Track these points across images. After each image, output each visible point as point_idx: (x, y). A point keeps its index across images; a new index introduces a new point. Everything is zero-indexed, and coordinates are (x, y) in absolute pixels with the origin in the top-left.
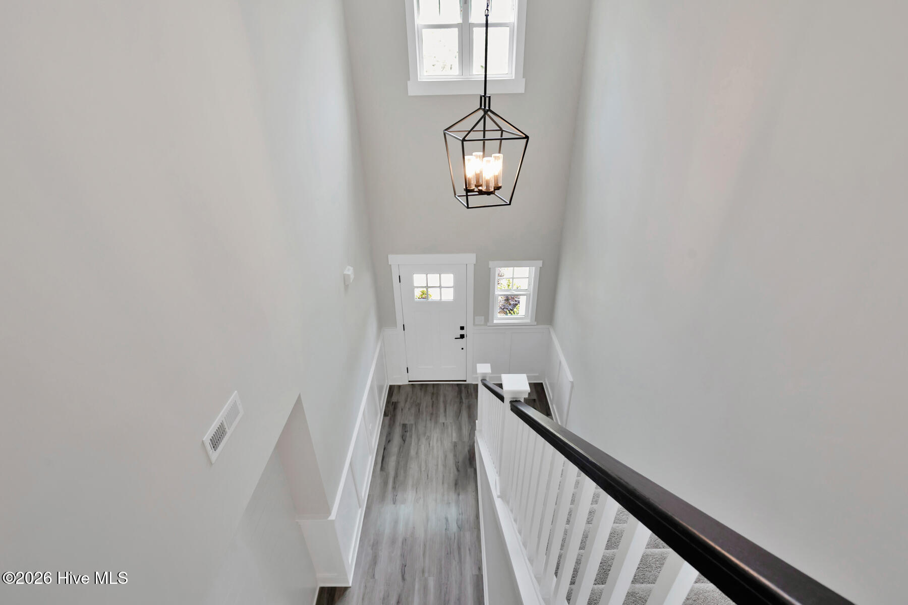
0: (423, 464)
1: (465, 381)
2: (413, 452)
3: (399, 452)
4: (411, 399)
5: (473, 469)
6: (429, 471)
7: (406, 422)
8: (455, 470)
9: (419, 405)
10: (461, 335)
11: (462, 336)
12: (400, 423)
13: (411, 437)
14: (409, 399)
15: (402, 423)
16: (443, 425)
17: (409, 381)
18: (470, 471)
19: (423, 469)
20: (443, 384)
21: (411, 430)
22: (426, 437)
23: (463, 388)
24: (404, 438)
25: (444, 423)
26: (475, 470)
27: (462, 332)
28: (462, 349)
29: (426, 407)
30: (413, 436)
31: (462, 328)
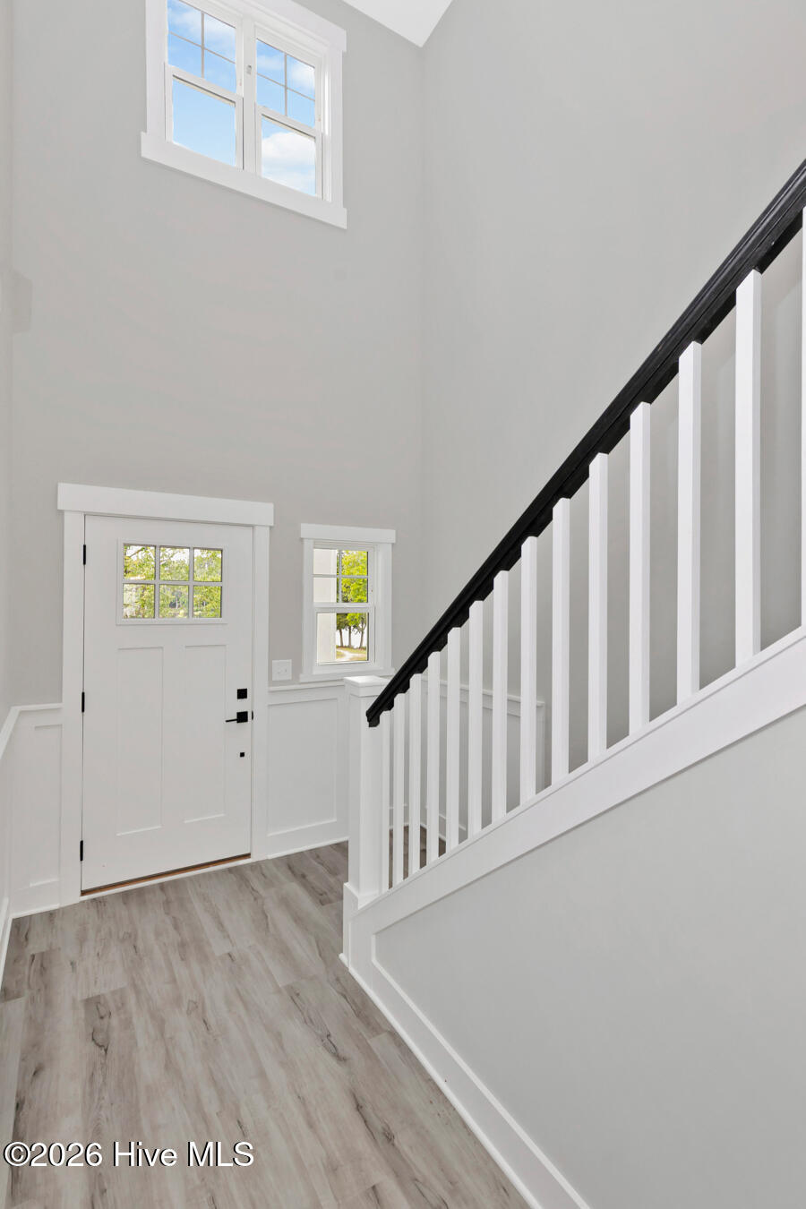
0: (207, 1094)
1: (247, 856)
2: (149, 1070)
3: (91, 1094)
4: (99, 931)
5: (384, 1037)
6: (238, 1108)
7: (95, 991)
8: (333, 1062)
9: (131, 939)
10: (239, 714)
11: (242, 717)
12: (74, 1000)
13: (127, 1024)
14: (91, 934)
15: (81, 995)
16: (228, 958)
17: (84, 893)
18: (378, 1044)
19: (212, 1108)
20: (190, 878)
21: (122, 1005)
22: (184, 1010)
23: (249, 872)
24: (100, 1038)
25: (230, 955)
26: (393, 1034)
27: (243, 705)
28: (242, 755)
29: (158, 934)
30: (135, 1020)
31: (242, 694)
